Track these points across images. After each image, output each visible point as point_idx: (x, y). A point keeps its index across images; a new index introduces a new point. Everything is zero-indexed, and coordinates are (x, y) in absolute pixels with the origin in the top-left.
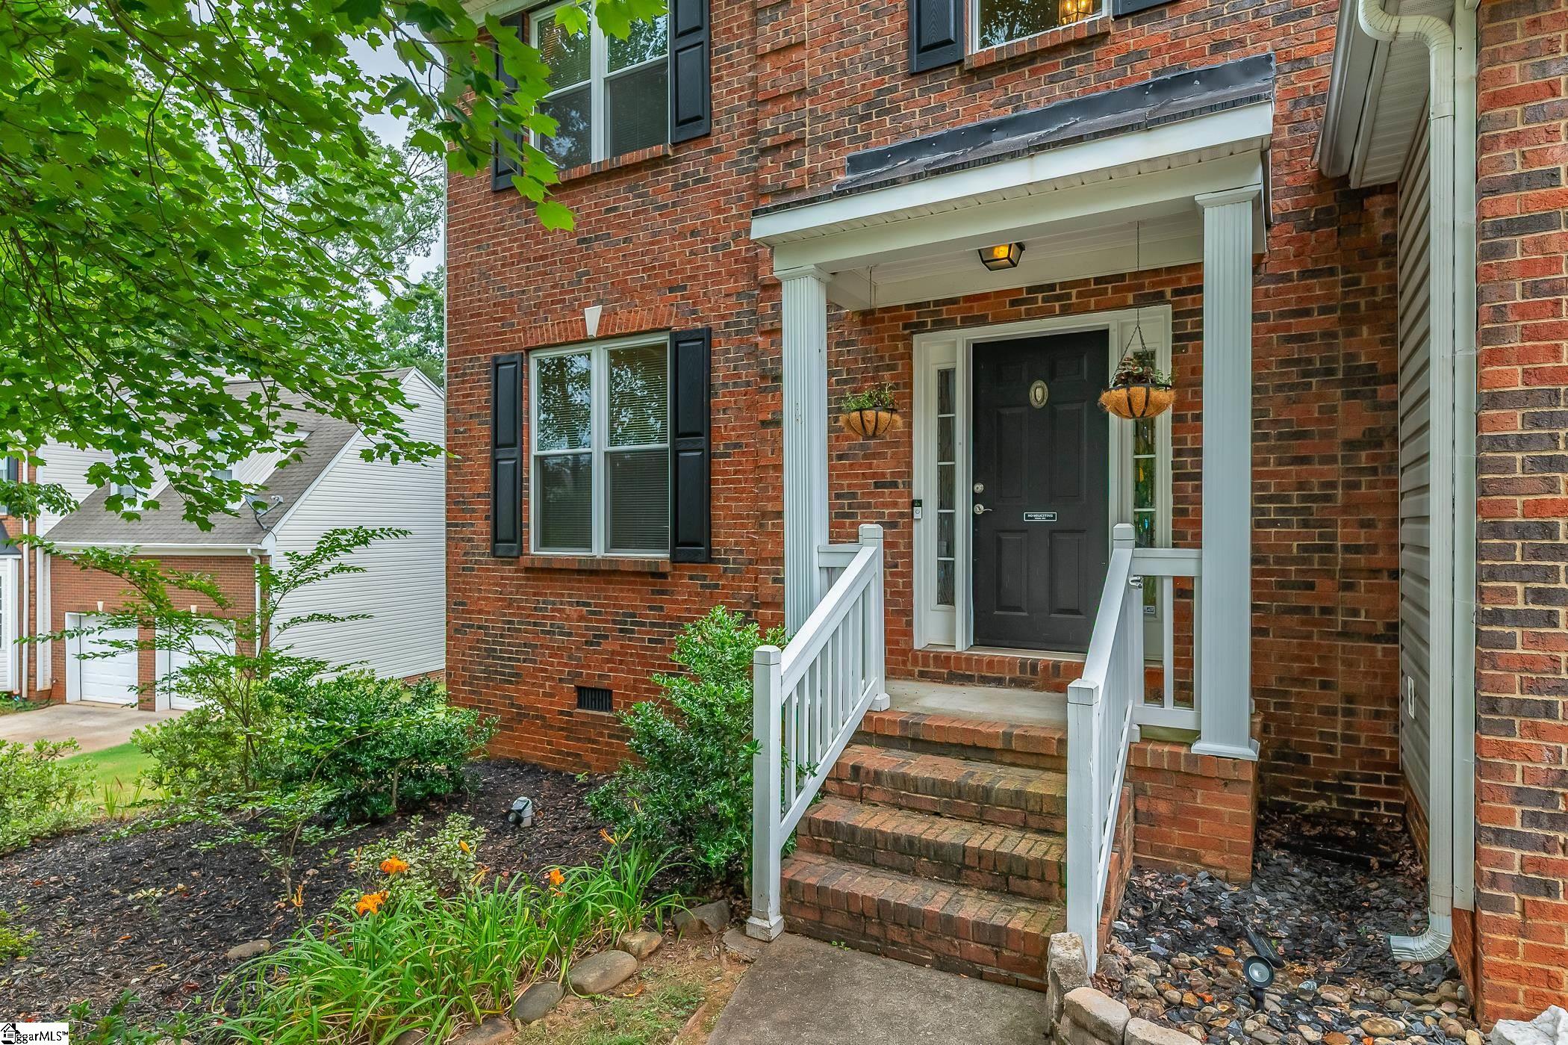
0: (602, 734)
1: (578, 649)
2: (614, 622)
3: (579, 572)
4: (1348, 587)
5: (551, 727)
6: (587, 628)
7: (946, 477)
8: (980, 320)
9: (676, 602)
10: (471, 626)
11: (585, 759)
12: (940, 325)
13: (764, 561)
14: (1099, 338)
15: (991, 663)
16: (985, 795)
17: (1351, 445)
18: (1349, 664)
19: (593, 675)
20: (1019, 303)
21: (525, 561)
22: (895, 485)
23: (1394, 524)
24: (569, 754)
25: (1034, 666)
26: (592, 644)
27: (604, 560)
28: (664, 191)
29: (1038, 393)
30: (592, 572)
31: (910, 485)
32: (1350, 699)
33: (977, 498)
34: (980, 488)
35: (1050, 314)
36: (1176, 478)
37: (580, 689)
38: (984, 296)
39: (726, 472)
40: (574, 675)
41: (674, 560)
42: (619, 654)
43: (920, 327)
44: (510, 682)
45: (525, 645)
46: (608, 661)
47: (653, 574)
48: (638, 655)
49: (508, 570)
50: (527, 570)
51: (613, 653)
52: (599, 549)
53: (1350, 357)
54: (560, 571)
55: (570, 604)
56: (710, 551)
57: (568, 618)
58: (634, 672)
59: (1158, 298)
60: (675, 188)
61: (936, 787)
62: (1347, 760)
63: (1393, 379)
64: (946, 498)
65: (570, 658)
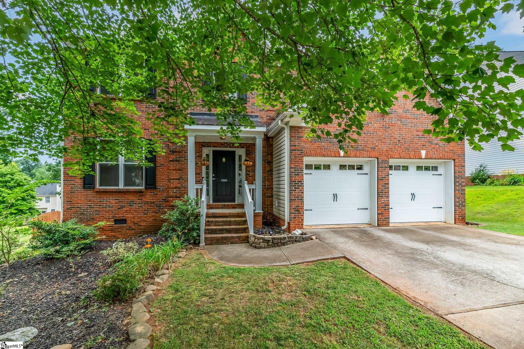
0: (123, 230)
1: (115, 210)
2: (127, 203)
3: (115, 192)
4: (267, 190)
5: (105, 230)
6: (118, 205)
7: (207, 173)
8: (216, 147)
9: (146, 198)
10: (74, 207)
11: (117, 237)
12: (208, 146)
13: (170, 189)
14: (234, 152)
15: (217, 205)
16: (230, 221)
17: (268, 171)
18: (268, 201)
19: (120, 216)
20: (222, 145)
21: (96, 190)
22: (199, 174)
23: (272, 182)
24: (112, 236)
25: (225, 205)
26: (120, 209)
27: (123, 189)
28: (143, 107)
29: (224, 160)
30: (120, 192)
31: (202, 174)
32: (268, 206)
33: (213, 177)
34: (214, 175)
35: (227, 147)
36: (246, 175)
37: (115, 220)
38: (217, 143)
39: (159, 170)
40: (113, 217)
41: (146, 188)
42: (128, 210)
43: (204, 146)
44: (90, 221)
45: (96, 211)
46: (125, 212)
47: (140, 192)
48: (135, 210)
49: (90, 192)
50: (96, 192)
51: (127, 210)
52: (121, 186)
53: (268, 159)
54: (109, 192)
55: (113, 200)
56: (156, 187)
57: (112, 203)
58: (133, 214)
59: (243, 147)
60: (146, 107)
61: (222, 222)
62: (267, 214)
63: (272, 163)
64: (208, 178)
65: (112, 213)
